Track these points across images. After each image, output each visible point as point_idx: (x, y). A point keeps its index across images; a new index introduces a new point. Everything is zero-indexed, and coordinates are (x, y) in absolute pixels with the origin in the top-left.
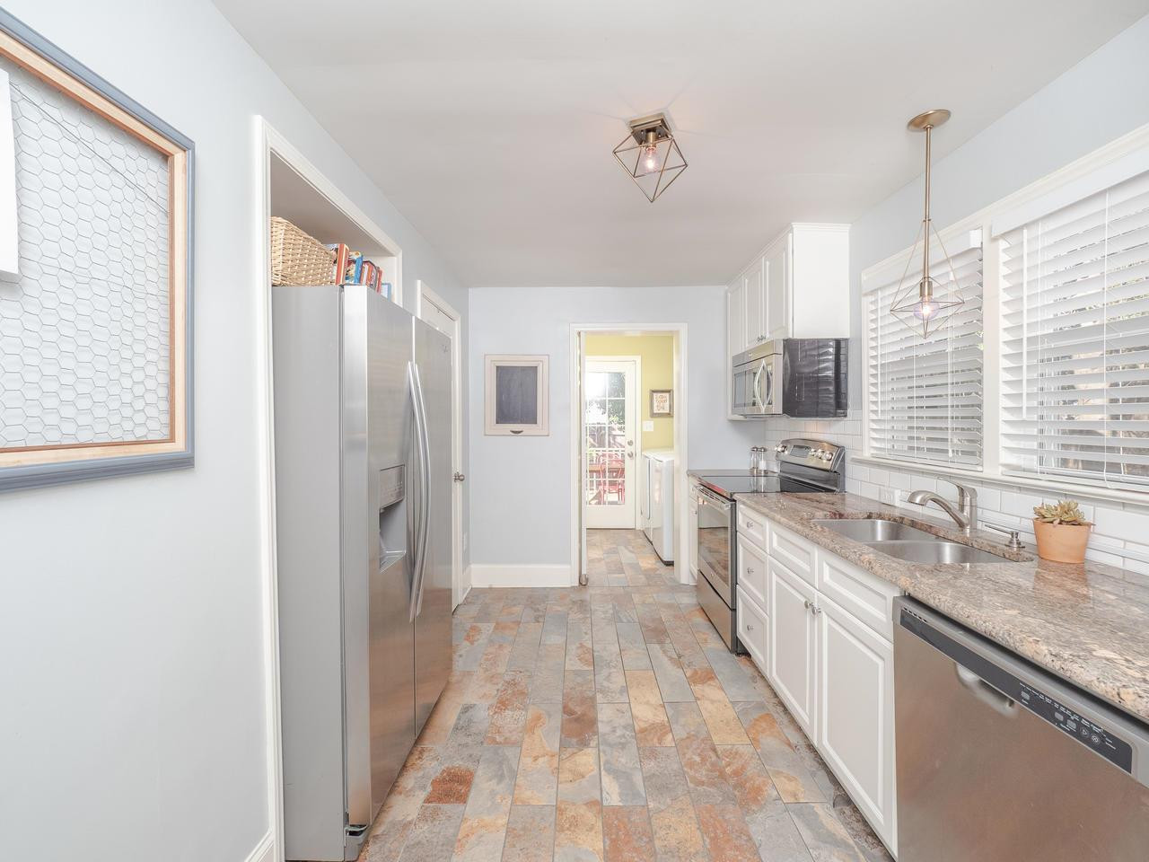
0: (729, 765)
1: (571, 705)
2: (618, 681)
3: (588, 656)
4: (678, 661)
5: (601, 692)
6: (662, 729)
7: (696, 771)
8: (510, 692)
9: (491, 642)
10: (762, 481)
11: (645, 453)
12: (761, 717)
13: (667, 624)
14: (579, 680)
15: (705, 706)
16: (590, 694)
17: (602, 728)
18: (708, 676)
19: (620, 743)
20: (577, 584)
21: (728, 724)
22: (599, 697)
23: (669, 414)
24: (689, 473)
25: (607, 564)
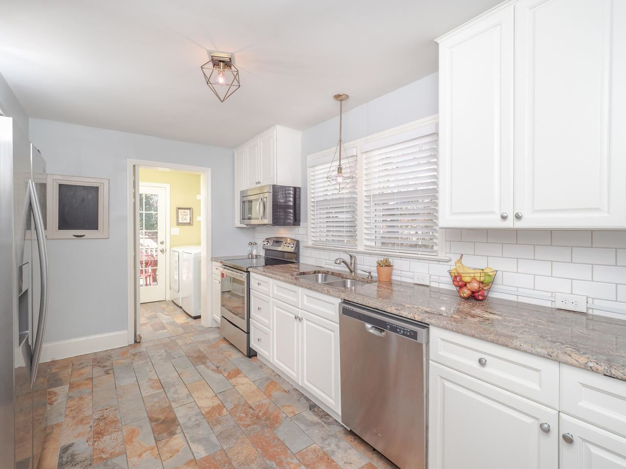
0: (260, 411)
1: (155, 416)
2: (183, 392)
3: (158, 384)
4: (218, 370)
5: (174, 401)
6: (219, 408)
7: (245, 421)
8: (101, 424)
9: (70, 398)
10: (254, 261)
11: (172, 249)
12: (269, 384)
13: (205, 352)
14: (156, 400)
15: (241, 389)
16: (167, 405)
17: (181, 421)
18: (237, 373)
19: (197, 424)
20: (133, 342)
21: (254, 392)
22: (174, 405)
23: (189, 224)
24: (213, 259)
25: (152, 326)
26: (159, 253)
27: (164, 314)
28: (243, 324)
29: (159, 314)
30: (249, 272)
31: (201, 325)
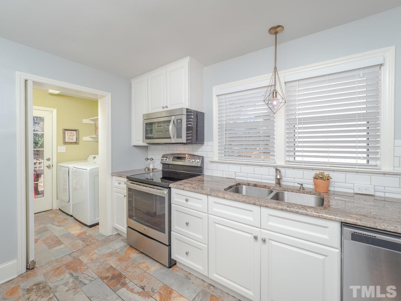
4: (144, 292)
11: (59, 164)
23: (76, 143)
24: (113, 175)
25: (44, 241)
26: (45, 168)
27: (54, 225)
28: (163, 237)
29: (49, 226)
30: (170, 188)
31: (99, 233)
